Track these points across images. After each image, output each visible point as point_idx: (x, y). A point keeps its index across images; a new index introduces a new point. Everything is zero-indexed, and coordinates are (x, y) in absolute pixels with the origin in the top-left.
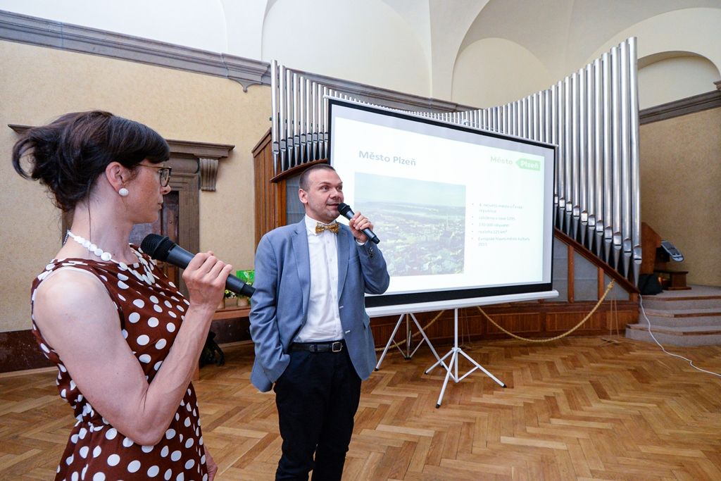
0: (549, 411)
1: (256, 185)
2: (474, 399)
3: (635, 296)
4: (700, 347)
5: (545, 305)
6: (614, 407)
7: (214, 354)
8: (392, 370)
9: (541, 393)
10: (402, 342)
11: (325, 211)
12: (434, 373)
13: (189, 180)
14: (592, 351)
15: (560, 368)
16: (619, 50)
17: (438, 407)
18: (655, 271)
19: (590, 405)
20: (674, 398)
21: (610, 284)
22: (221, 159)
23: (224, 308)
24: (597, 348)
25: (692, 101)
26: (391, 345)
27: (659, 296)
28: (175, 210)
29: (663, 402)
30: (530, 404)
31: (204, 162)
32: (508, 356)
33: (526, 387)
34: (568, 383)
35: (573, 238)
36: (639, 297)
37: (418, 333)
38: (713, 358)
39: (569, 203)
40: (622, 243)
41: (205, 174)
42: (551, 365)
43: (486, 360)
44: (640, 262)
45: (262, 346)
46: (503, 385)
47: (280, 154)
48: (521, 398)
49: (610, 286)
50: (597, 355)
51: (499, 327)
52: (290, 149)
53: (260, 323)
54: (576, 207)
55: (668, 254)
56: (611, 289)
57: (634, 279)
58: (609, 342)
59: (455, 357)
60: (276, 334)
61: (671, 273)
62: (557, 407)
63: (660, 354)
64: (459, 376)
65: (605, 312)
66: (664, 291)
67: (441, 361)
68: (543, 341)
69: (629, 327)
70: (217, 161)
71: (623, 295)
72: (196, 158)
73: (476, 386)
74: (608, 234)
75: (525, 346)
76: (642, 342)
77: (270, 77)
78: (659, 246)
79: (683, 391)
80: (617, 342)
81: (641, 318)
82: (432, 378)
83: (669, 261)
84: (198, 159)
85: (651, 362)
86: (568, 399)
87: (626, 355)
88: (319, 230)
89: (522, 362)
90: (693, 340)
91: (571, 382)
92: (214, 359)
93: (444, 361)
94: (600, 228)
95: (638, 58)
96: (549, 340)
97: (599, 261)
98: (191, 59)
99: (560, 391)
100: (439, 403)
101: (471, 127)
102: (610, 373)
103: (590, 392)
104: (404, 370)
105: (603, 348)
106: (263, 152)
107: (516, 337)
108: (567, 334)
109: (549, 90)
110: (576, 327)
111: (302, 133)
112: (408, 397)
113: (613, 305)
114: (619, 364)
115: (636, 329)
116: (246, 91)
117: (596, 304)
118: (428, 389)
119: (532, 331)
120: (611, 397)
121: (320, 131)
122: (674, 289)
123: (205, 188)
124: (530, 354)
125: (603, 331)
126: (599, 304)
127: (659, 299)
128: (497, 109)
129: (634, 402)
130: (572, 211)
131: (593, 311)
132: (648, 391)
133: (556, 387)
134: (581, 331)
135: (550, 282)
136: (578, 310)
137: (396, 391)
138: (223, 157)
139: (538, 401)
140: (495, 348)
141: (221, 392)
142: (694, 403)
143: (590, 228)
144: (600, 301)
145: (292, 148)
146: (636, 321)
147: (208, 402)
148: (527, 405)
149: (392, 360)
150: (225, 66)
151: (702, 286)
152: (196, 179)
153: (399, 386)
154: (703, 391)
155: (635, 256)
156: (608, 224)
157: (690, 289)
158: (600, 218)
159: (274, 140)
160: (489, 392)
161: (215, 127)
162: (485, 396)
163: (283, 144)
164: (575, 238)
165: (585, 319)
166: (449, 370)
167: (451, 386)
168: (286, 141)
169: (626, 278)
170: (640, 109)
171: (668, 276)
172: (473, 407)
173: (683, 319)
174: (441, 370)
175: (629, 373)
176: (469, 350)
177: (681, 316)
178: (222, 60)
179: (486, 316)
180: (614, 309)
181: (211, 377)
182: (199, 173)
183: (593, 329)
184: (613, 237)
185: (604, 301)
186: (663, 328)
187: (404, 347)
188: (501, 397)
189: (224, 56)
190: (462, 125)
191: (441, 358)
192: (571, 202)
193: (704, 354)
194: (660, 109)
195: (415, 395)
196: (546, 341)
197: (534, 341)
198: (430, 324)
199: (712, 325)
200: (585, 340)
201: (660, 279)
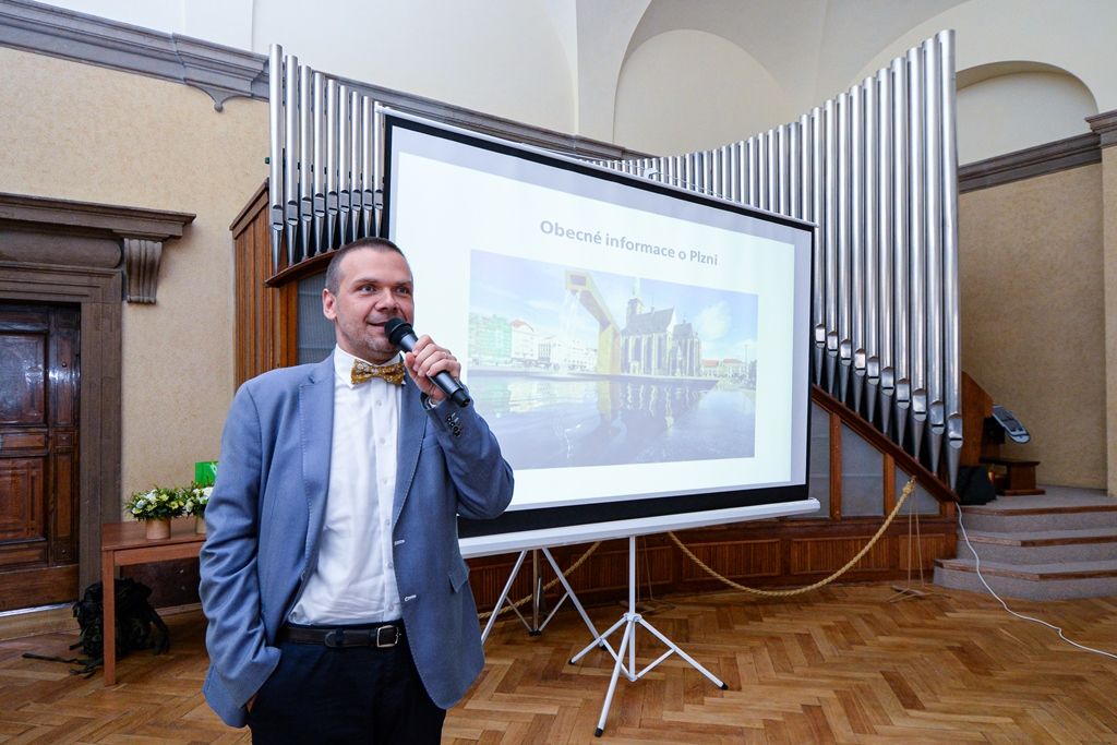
0: (813, 737)
1: (237, 294)
2: (668, 716)
3: (950, 507)
4: (1071, 601)
5: (788, 525)
6: (933, 726)
7: (148, 628)
8: (506, 657)
9: (793, 700)
10: (523, 601)
11: (365, 337)
12: (587, 662)
13: (102, 281)
14: (878, 613)
15: (824, 646)
16: (922, 53)
17: (599, 733)
18: (982, 460)
19: (889, 723)
20: (1042, 703)
21: (908, 487)
22: (169, 241)
23: (169, 537)
24: (886, 606)
25: (1045, 152)
26: (502, 607)
27: (990, 506)
28: (74, 341)
29: (1023, 714)
30: (776, 722)
31: (133, 246)
32: (724, 624)
33: (764, 687)
34: (842, 678)
35: (840, 400)
36: (957, 510)
37: (553, 582)
38: (1096, 622)
39: (832, 334)
40: (927, 408)
41: (135, 270)
42: (806, 640)
43: (684, 632)
44: (960, 444)
45: (219, 626)
46: (720, 684)
47: (285, 231)
48: (759, 711)
49: (907, 488)
50: (889, 619)
51: (707, 568)
52: (306, 220)
53: (217, 575)
54: (846, 342)
55: (1004, 429)
56: (910, 495)
57: (949, 476)
58: (907, 593)
59: (629, 633)
60: (252, 599)
61: (1009, 464)
62: (828, 727)
63: (1000, 617)
64: (639, 668)
65: (897, 536)
66: (998, 497)
67: (602, 639)
68: (787, 593)
69: (941, 566)
70: (159, 245)
71: (929, 506)
72: (117, 238)
73: (669, 686)
74: (902, 393)
75: (753, 604)
76: (965, 592)
77: (268, 83)
78: (987, 415)
79: (1056, 691)
80: (920, 593)
81: (962, 549)
82: (584, 672)
83: (1003, 441)
84: (122, 240)
85: (987, 631)
86: (847, 711)
87: (940, 619)
88: (360, 378)
89: (752, 637)
90: (1057, 589)
91: (848, 674)
92: (148, 641)
93: (608, 639)
94: (888, 381)
95: (957, 70)
96: (798, 591)
97: (886, 442)
98: (110, 43)
99: (830, 694)
100: (601, 726)
101: (662, 183)
102: (918, 654)
103: (886, 696)
104: (529, 657)
105: (897, 606)
106: (252, 226)
107: (738, 586)
108: (830, 579)
109: (797, 123)
110: (848, 566)
111: (330, 190)
112: (537, 715)
113: (914, 523)
114: (931, 636)
115: (953, 568)
116: (220, 110)
117: (881, 524)
118: (578, 697)
119: (766, 574)
120: (926, 705)
121: (365, 188)
122: (1015, 494)
123: (134, 298)
124: (765, 619)
125: (894, 573)
126: (887, 522)
127: (992, 513)
128: (702, 156)
129: (969, 713)
130: (838, 350)
131: (878, 535)
132: (991, 690)
133: (822, 686)
134: (857, 573)
135: (804, 483)
136: (849, 533)
137: (514, 700)
138: (172, 237)
139: (789, 715)
140: (699, 608)
141: (161, 710)
142: (1082, 715)
143: (870, 381)
144: (890, 518)
145: (310, 219)
146: (953, 555)
147: (132, 732)
148: (770, 725)
149: (504, 637)
150: (179, 59)
151: (1060, 487)
152: (117, 279)
153: (520, 692)
154: (1093, 688)
155: (952, 434)
156: (903, 374)
157: (1043, 493)
158: (887, 362)
159: (274, 202)
160: (696, 700)
161: (157, 177)
162: (688, 707)
163: (292, 210)
164: (844, 400)
165: (863, 552)
166: (619, 658)
167: (622, 689)
168: (299, 205)
169: (935, 474)
170: (960, 164)
171: (1004, 470)
172: (668, 733)
173: (1038, 549)
174: (600, 656)
175: (951, 655)
176: (651, 613)
177: (1033, 543)
178: (174, 48)
179: (683, 547)
180: (914, 533)
181: (141, 678)
182: (124, 268)
183: (875, 570)
184: (911, 397)
185: (895, 518)
186: (1002, 567)
187: (527, 609)
188: (718, 709)
189: (177, 39)
190: (645, 178)
191: (600, 634)
192: (837, 333)
193: (1082, 614)
194: (985, 167)
195: (552, 710)
196: (793, 592)
197: (770, 593)
198: (577, 564)
199: (1089, 559)
200: (861, 590)
201: (990, 474)
